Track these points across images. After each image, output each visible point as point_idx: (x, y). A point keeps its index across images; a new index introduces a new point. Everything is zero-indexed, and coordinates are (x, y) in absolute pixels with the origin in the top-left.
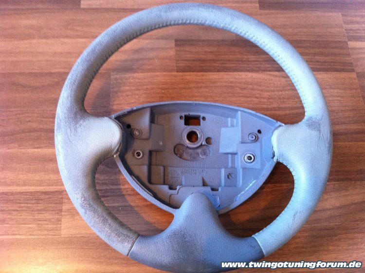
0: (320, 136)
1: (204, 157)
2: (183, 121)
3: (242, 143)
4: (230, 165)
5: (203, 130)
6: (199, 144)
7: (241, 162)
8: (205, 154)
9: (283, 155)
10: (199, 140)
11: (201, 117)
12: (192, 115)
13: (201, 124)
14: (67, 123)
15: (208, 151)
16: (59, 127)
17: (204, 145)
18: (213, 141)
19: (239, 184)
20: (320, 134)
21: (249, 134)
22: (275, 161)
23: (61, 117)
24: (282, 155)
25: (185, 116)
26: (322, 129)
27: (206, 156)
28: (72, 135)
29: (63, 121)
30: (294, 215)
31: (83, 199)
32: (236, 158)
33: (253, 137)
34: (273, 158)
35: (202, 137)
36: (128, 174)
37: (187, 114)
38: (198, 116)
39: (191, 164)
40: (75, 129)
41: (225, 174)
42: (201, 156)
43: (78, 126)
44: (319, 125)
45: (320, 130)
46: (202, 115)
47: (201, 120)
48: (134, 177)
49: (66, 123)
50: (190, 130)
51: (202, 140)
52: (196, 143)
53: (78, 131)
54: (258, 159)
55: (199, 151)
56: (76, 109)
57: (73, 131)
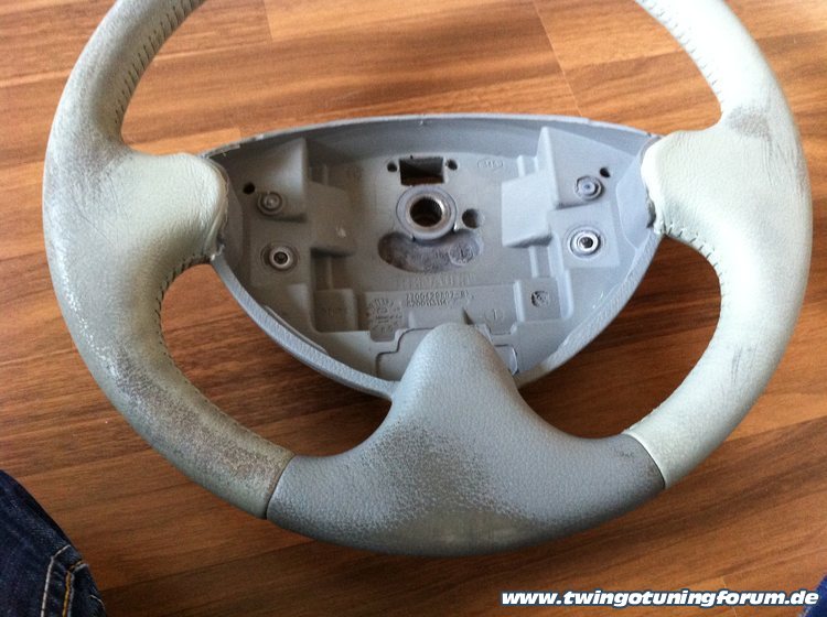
0: (771, 150)
1: (462, 263)
2: (396, 177)
3: (562, 206)
4: (535, 273)
5: (453, 193)
6: (446, 229)
7: (565, 256)
8: (464, 255)
9: (678, 208)
10: (443, 217)
11: (445, 161)
12: (418, 160)
13: (446, 179)
14: (74, 173)
15: (471, 247)
16: (53, 186)
17: (461, 232)
18: (482, 219)
19: (566, 312)
20: (771, 145)
21: (578, 181)
22: (658, 233)
23: (56, 161)
24: (675, 209)
25: (402, 163)
26: (774, 132)
27: (468, 260)
28: (86, 199)
29: (61, 168)
30: (734, 361)
31: (124, 367)
32: (549, 253)
33: (588, 187)
34: (651, 225)
35: (453, 211)
36: (253, 302)
37: (406, 156)
38: (436, 159)
39: (428, 279)
40: (96, 185)
41: (524, 295)
42: (453, 261)
43: (102, 175)
44: (765, 121)
45: (767, 135)
46: (446, 156)
47: (446, 169)
48: (271, 310)
49: (70, 172)
50: (419, 197)
51: (453, 217)
52: (436, 226)
53: (103, 190)
54: (610, 243)
55: (448, 248)
56: (97, 135)
57: (90, 190)
